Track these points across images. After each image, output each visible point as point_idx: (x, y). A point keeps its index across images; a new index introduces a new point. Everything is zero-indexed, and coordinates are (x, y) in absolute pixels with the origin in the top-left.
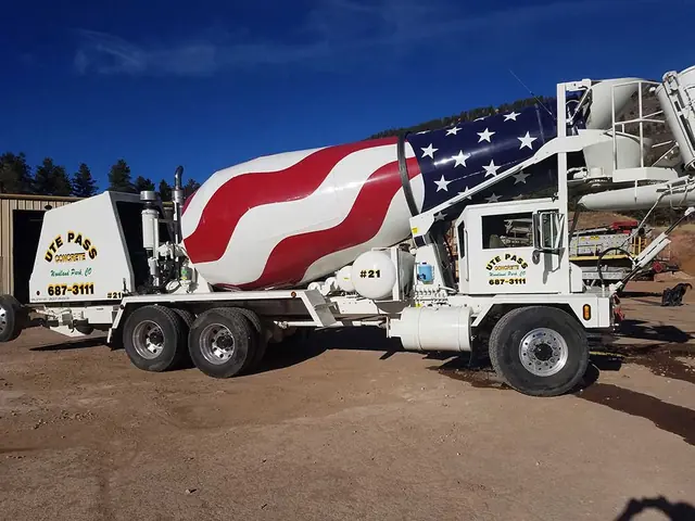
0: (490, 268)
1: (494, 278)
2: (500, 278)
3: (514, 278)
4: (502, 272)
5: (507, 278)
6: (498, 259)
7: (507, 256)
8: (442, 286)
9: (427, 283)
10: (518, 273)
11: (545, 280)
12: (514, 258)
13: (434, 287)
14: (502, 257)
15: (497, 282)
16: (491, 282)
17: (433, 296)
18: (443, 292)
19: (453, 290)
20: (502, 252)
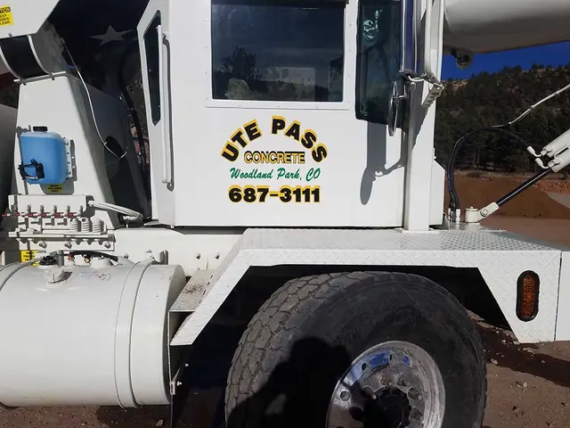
0: (231, 154)
1: (243, 184)
2: (255, 183)
3: (292, 184)
4: (264, 167)
5: (275, 185)
6: (252, 131)
7: (278, 125)
8: (99, 200)
9: (53, 189)
10: (301, 172)
11: (365, 194)
12: (294, 132)
13: (75, 202)
14: (265, 127)
15: (250, 195)
16: (234, 195)
17: (70, 228)
18: (101, 216)
19: (131, 214)
20: (262, 112)
